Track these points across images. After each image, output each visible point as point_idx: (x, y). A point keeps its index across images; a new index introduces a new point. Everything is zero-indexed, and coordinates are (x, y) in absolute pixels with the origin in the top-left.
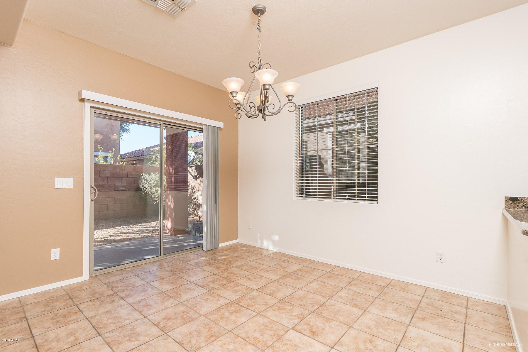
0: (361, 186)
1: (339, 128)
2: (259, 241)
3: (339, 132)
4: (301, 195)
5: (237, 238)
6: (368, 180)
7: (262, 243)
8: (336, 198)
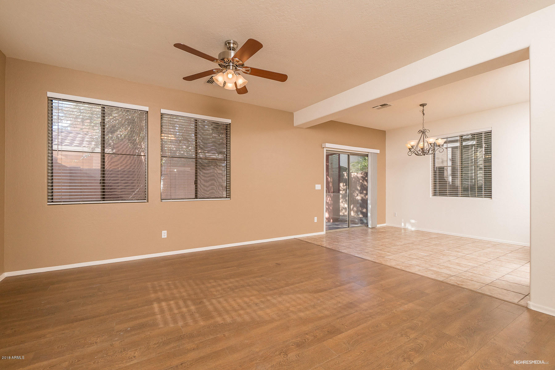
0: (480, 188)
1: (463, 144)
2: (403, 224)
3: (464, 146)
4: (435, 194)
5: (385, 223)
6: (485, 185)
7: (405, 225)
8: (462, 196)
